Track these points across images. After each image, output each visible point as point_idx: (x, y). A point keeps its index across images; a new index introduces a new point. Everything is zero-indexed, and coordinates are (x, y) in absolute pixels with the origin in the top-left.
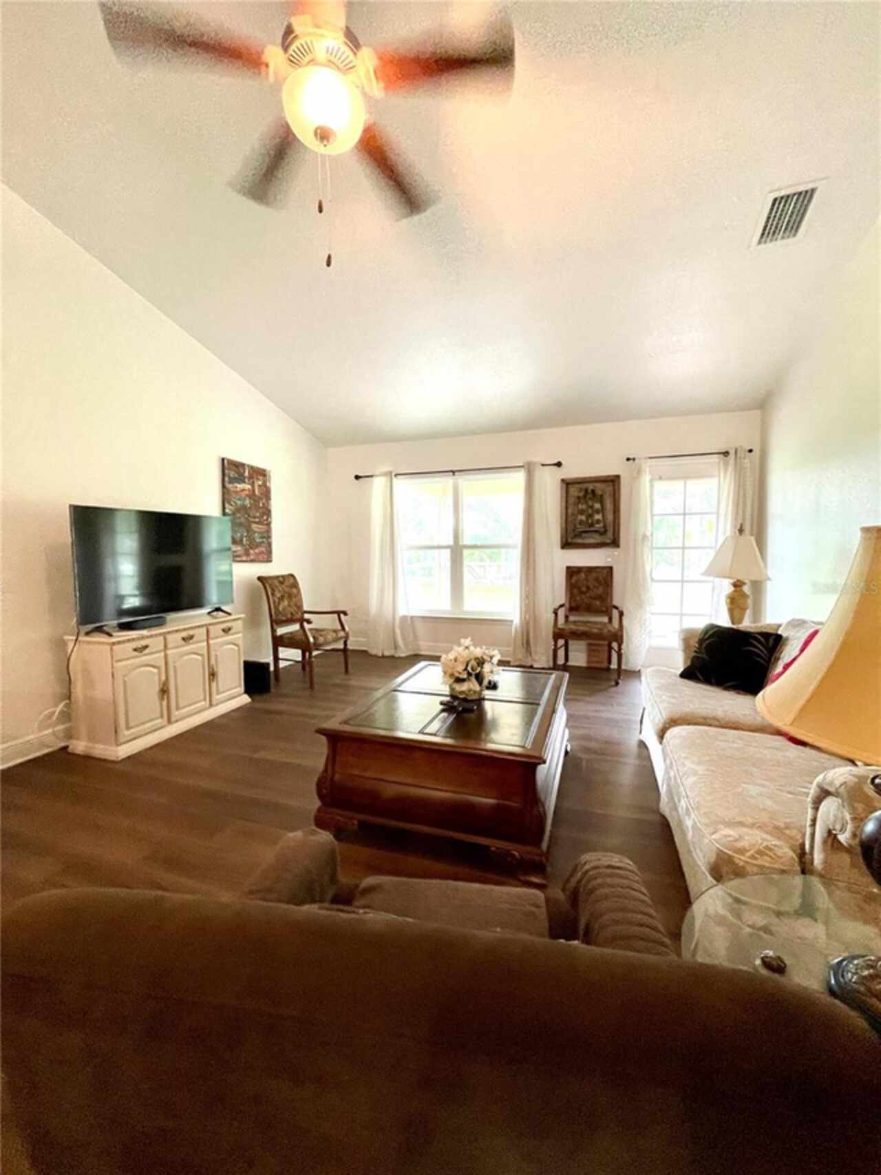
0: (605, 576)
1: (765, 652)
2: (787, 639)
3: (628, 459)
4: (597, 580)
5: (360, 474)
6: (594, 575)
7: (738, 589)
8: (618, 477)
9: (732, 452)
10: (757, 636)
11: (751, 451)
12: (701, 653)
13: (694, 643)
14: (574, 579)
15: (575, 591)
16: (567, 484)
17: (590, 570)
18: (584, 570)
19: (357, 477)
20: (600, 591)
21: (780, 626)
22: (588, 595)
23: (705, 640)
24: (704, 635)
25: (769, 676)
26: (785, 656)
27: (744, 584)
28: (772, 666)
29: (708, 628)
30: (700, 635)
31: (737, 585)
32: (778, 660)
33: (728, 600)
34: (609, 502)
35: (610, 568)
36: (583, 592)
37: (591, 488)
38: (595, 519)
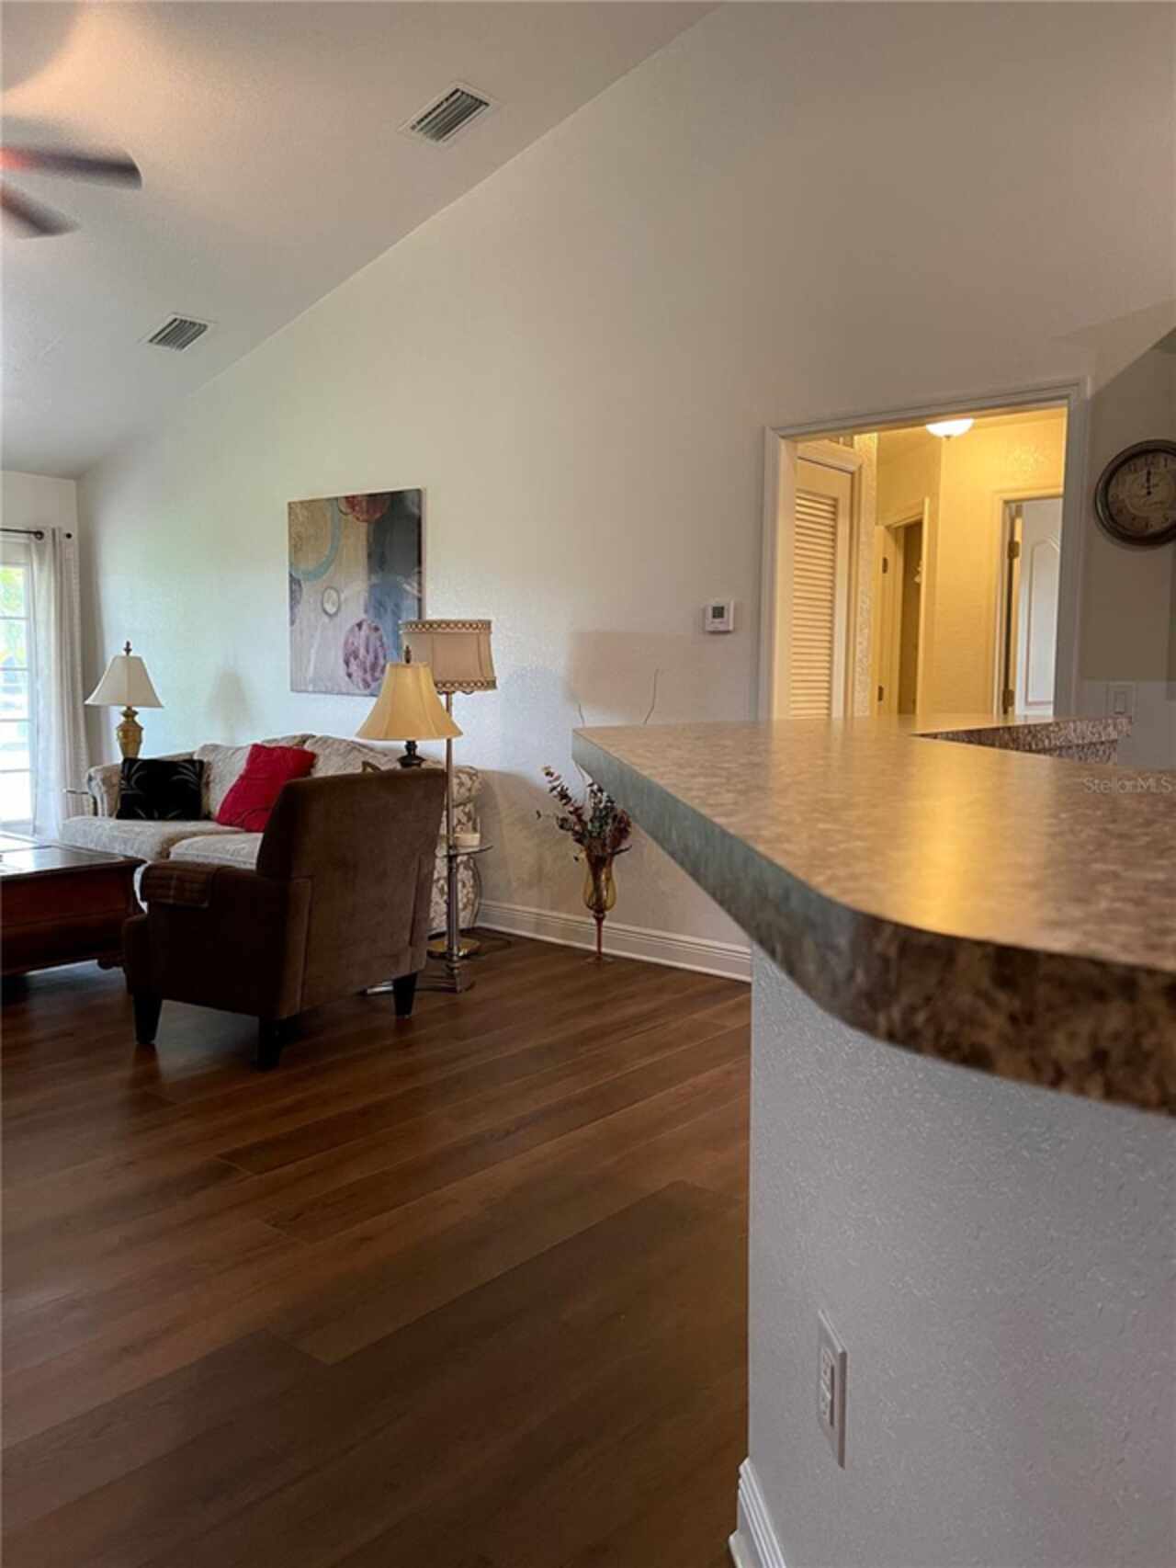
1: (194, 777)
2: (209, 763)
7: (130, 719)
9: (48, 535)
10: (183, 764)
11: (69, 536)
12: (132, 789)
21: (195, 752)
23: (133, 775)
24: (130, 769)
25: (204, 800)
26: (215, 778)
27: (136, 713)
28: (204, 791)
29: (130, 762)
30: (123, 771)
31: (130, 714)
32: (207, 784)
33: (121, 734)
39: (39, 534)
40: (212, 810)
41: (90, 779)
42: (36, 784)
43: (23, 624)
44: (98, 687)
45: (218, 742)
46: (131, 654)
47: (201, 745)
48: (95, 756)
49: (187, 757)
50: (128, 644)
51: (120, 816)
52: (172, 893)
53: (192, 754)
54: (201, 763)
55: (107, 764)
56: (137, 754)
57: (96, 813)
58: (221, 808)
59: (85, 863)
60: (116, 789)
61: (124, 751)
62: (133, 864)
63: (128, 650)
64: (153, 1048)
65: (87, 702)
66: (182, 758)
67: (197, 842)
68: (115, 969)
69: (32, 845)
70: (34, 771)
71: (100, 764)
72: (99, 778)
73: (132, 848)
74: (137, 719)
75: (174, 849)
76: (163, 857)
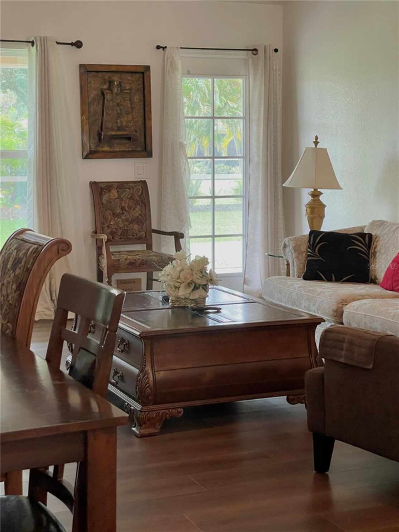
1: (364, 247)
3: (158, 47)
4: (132, 197)
6: (127, 192)
7: (316, 199)
8: (148, 68)
9: (261, 51)
11: (276, 50)
13: (304, 247)
15: (108, 214)
16: (87, 72)
17: (121, 185)
18: (115, 186)
20: (137, 212)
21: (365, 227)
22: (123, 218)
23: (316, 246)
24: (314, 240)
25: (372, 267)
26: (381, 249)
27: (321, 193)
28: (371, 260)
29: (314, 234)
30: (309, 241)
31: (316, 195)
32: (375, 254)
33: (308, 210)
34: (137, 98)
35: (144, 183)
36: (115, 215)
37: (116, 79)
38: (124, 120)
39: (255, 51)
40: (378, 276)
41: (285, 247)
42: (246, 246)
43: (241, 121)
44: (293, 174)
45: (384, 219)
46: (319, 146)
47: (371, 221)
48: (289, 229)
49: (358, 231)
50: (317, 138)
51: (305, 278)
52: (344, 353)
53: (363, 228)
54: (370, 235)
55: (297, 235)
56: (320, 229)
57: (288, 274)
58: (386, 274)
59: (279, 318)
60: (304, 254)
61: (311, 224)
62: (314, 322)
63: (316, 143)
64: (327, 477)
65: (283, 185)
66: (353, 232)
67: (365, 304)
68: (299, 405)
69: (240, 300)
70: (245, 236)
71: (294, 235)
72: (291, 245)
73: (314, 305)
74: (321, 198)
75: (347, 310)
76: (339, 314)
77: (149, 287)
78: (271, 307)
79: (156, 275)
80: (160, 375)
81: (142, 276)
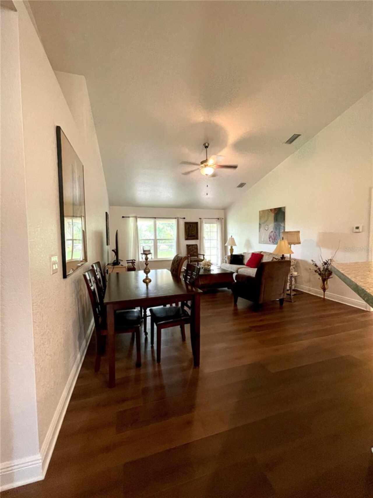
0: (195, 247)
3: (200, 218)
4: (194, 248)
5: (124, 216)
6: (193, 246)
8: (198, 222)
9: (220, 219)
11: (223, 219)
12: (232, 259)
13: (230, 258)
14: (189, 248)
16: (186, 223)
17: (192, 245)
19: (123, 217)
20: (195, 250)
23: (232, 257)
25: (244, 262)
29: (232, 255)
31: (232, 247)
32: (244, 259)
33: (230, 250)
34: (195, 228)
35: (197, 245)
36: (191, 251)
37: (191, 225)
38: (193, 233)
39: (218, 219)
40: (245, 264)
41: (225, 258)
44: (227, 243)
45: (246, 252)
48: (226, 254)
51: (230, 264)
52: (240, 279)
53: (241, 254)
54: (243, 255)
55: (228, 255)
57: (226, 263)
58: (247, 263)
61: (231, 253)
62: (232, 273)
63: (232, 237)
64: (236, 304)
65: (225, 245)
67: (243, 269)
68: (230, 289)
69: (217, 268)
72: (227, 257)
75: (239, 270)
76: (237, 272)
77: (198, 265)
78: (223, 270)
79: (199, 263)
80: (202, 283)
81: (196, 263)
